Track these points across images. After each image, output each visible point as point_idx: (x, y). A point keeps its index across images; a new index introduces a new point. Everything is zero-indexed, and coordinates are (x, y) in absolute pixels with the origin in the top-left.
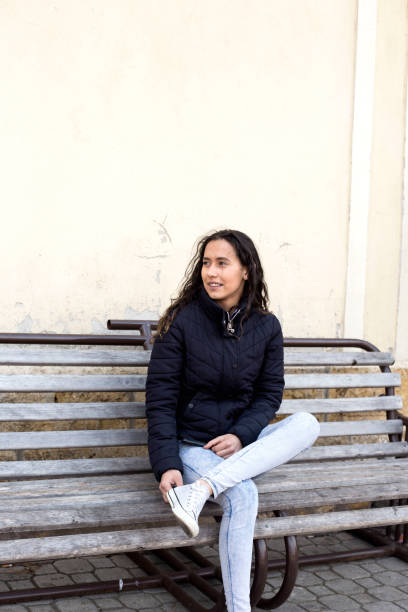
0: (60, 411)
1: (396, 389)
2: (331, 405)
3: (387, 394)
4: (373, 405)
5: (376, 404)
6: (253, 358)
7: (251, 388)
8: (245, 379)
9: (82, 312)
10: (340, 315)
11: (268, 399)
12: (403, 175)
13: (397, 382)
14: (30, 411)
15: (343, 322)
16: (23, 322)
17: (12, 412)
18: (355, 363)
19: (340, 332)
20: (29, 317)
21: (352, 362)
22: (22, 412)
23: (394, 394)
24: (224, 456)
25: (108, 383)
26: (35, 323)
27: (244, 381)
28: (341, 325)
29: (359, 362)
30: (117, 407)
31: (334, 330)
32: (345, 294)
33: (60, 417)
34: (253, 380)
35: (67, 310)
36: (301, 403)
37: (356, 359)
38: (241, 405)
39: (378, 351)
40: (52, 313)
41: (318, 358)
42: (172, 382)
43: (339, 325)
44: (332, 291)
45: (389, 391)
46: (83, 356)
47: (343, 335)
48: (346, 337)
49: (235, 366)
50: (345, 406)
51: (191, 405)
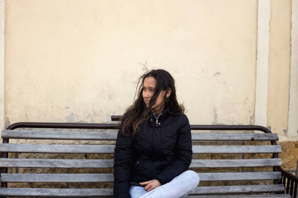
0: (76, 164)
1: (279, 154)
2: (236, 163)
3: (273, 157)
4: (262, 163)
5: (265, 163)
6: (170, 137)
7: (172, 154)
8: (166, 149)
9: (101, 111)
10: (252, 111)
11: (182, 160)
12: (291, 33)
13: (279, 150)
14: (60, 163)
15: (254, 116)
16: (70, 116)
17: (51, 163)
18: (253, 139)
19: (252, 121)
20: (72, 114)
21: (250, 139)
22: (56, 164)
23: (277, 157)
24: (147, 191)
25: (103, 149)
26: (76, 117)
27: (165, 150)
28: (253, 117)
29: (255, 139)
30: (108, 162)
31: (249, 120)
32: (255, 100)
33: (76, 167)
34: (171, 149)
35: (93, 110)
36: (217, 162)
37: (254, 137)
38: (165, 163)
39: (271, 132)
40: (85, 112)
41: (230, 136)
42: (127, 150)
43: (251, 117)
44: (247, 99)
45: (275, 155)
46: (91, 135)
47: (254, 123)
48: (256, 124)
49: (159, 142)
50: (245, 164)
51: (138, 162)
